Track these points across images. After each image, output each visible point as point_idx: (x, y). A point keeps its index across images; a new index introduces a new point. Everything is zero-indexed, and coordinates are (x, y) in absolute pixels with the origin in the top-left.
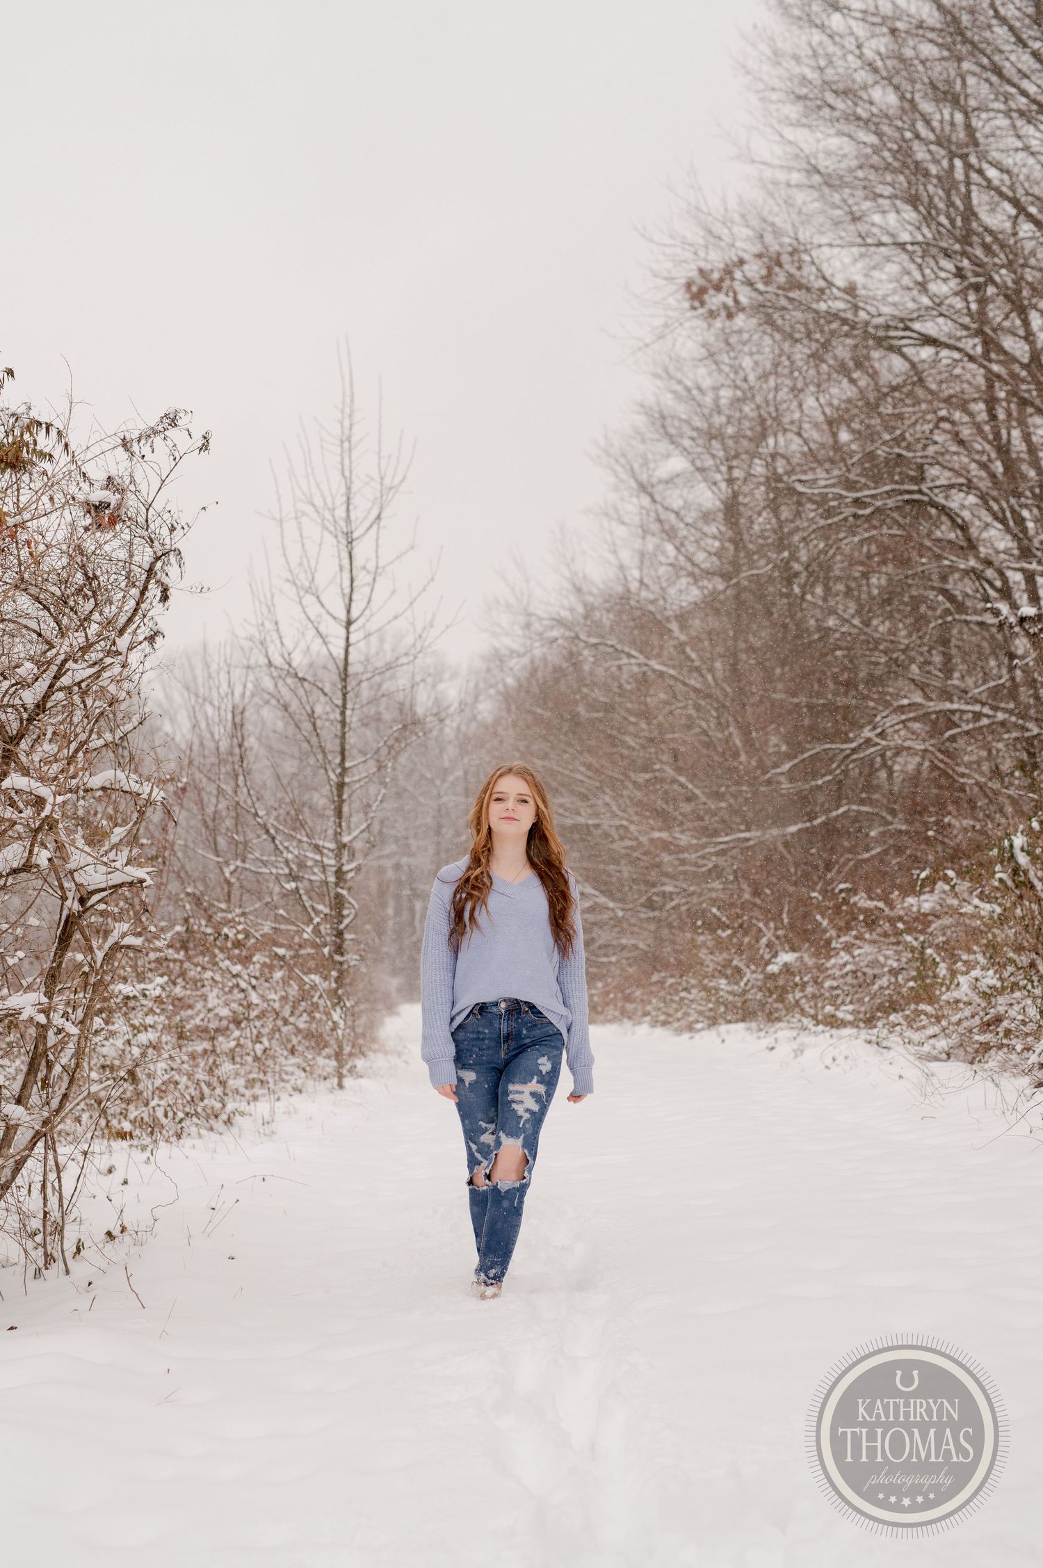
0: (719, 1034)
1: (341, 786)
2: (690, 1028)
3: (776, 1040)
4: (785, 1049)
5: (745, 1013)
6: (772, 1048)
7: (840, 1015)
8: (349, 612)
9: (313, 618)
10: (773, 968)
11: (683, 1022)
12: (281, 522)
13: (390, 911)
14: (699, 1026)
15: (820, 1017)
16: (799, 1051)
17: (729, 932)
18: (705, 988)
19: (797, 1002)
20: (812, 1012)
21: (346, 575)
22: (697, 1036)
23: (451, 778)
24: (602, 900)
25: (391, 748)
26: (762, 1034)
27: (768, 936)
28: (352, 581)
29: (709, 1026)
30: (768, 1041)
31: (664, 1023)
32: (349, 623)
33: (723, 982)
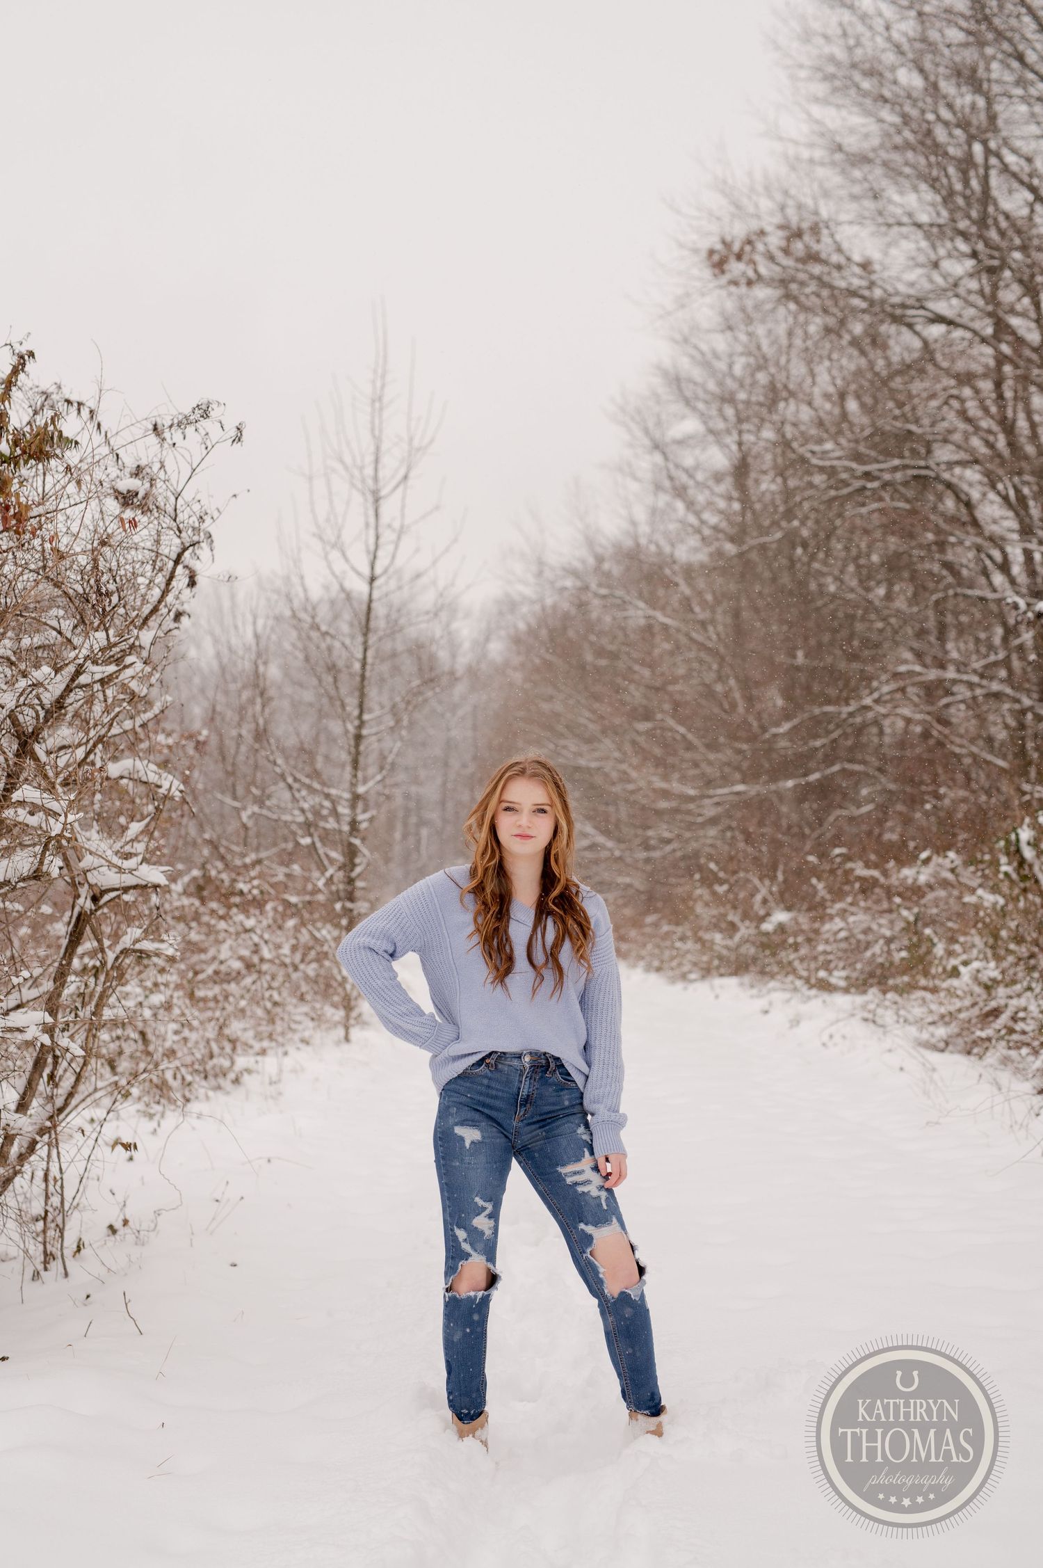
0: (712, 988)
1: (358, 738)
2: (684, 977)
3: (770, 1004)
4: (780, 1016)
5: (739, 967)
6: (766, 1012)
7: (833, 980)
8: (372, 568)
9: (338, 573)
10: (768, 926)
11: (677, 972)
12: (310, 479)
13: (398, 835)
14: (693, 976)
15: (813, 981)
16: (795, 1022)
17: (725, 887)
18: (699, 940)
19: (790, 963)
20: (805, 974)
21: (372, 532)
22: (692, 987)
23: (460, 713)
24: (601, 839)
25: (408, 703)
26: (754, 991)
27: (763, 892)
28: (377, 538)
29: (703, 977)
30: (762, 1003)
31: (658, 970)
32: (372, 579)
33: (718, 937)
